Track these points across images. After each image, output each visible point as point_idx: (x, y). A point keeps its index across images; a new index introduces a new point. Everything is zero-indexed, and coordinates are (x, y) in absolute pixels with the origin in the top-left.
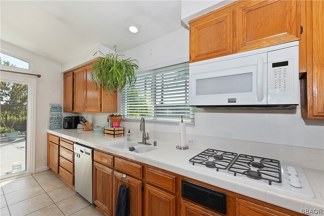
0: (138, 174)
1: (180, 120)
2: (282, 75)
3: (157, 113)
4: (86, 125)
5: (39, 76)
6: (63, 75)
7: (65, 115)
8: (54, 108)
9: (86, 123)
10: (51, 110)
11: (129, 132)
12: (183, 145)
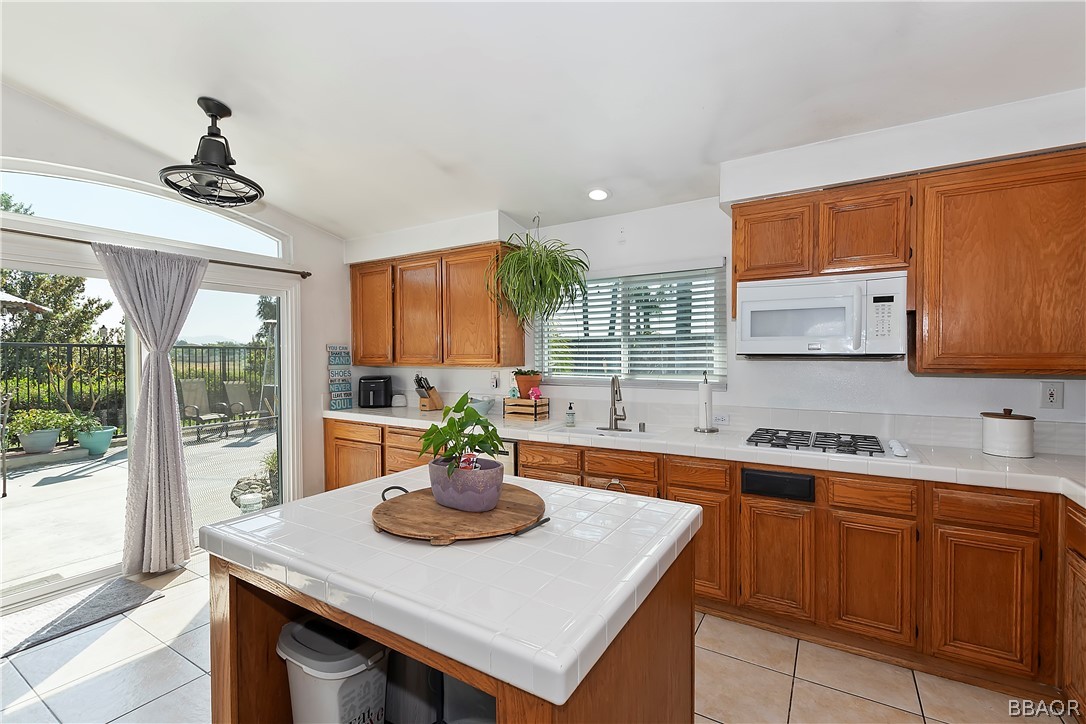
0: (649, 472)
1: (701, 379)
2: (886, 315)
3: (635, 365)
4: (432, 396)
5: (304, 275)
6: (348, 269)
7: (357, 373)
8: (334, 355)
9: (430, 392)
10: (330, 361)
11: (571, 408)
12: (703, 426)
